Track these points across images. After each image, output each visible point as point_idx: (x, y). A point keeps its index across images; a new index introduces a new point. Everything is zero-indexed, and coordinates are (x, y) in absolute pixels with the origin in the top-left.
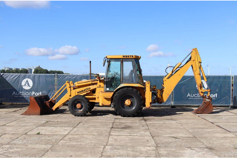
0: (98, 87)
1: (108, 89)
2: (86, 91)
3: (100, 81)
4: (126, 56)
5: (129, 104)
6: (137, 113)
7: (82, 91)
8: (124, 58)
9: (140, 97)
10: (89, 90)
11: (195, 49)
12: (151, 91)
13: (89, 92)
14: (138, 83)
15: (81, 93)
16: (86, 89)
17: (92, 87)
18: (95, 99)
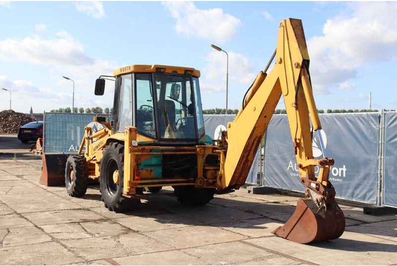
4: (124, 69)
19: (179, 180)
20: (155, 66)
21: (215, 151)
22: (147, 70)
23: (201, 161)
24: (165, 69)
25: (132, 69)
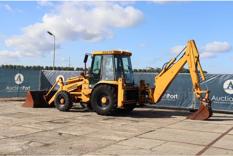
0: (83, 84)
1: (90, 86)
2: (74, 87)
3: (85, 78)
4: (106, 52)
5: (104, 102)
6: (111, 111)
7: (71, 87)
8: (104, 53)
9: (114, 95)
10: (77, 86)
11: (190, 42)
12: (123, 89)
13: (77, 88)
14: (115, 80)
15: (71, 89)
16: (74, 85)
17: (79, 84)
18: (80, 95)
19: (133, 101)
20: (123, 52)
21: (146, 88)
22: (119, 53)
23: (140, 93)
24: (125, 53)
25: (113, 53)
